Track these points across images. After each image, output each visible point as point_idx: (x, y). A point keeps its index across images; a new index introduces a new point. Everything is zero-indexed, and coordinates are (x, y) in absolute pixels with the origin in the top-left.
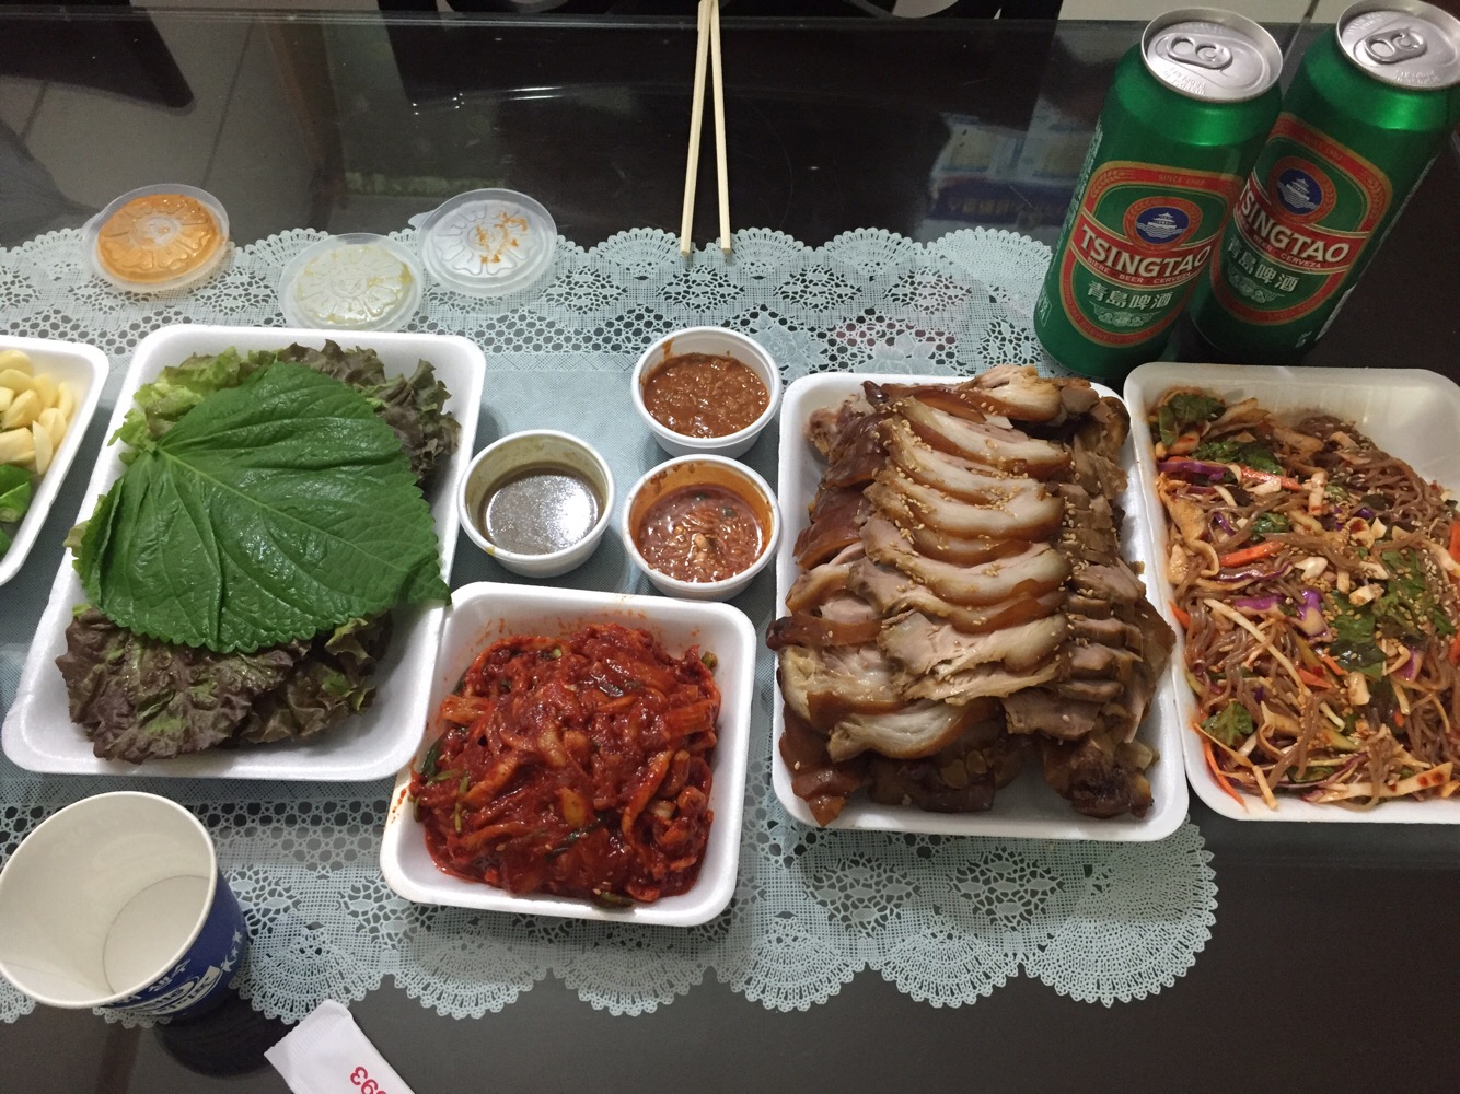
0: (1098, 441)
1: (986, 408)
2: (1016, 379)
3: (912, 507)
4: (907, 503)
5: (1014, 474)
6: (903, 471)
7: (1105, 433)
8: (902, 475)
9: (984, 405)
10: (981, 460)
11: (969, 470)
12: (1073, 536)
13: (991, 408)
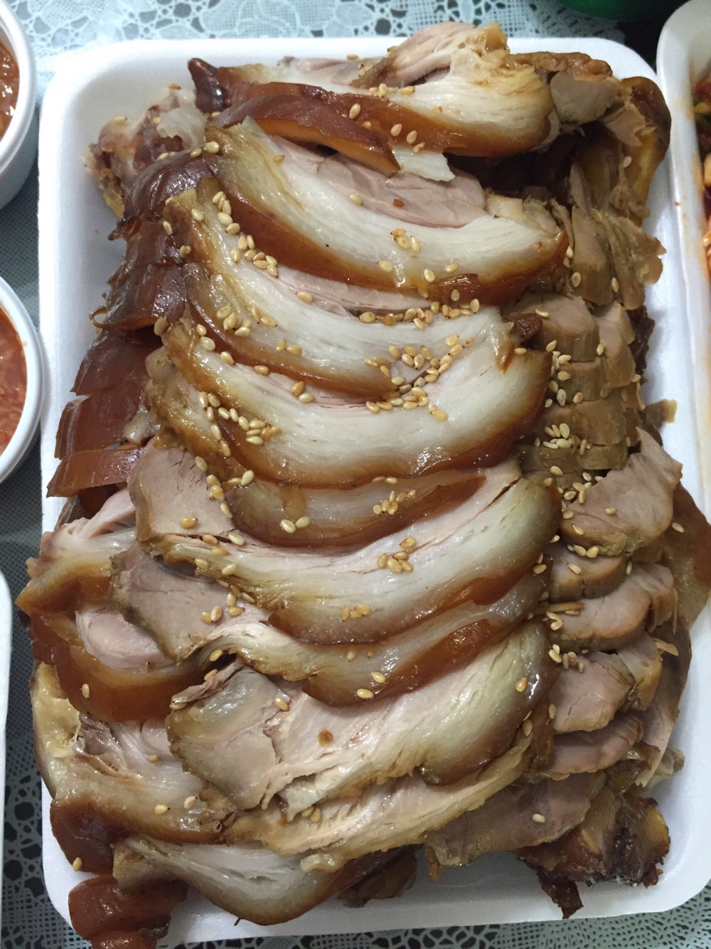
0: (614, 179)
1: (401, 138)
2: (463, 61)
3: (229, 428)
4: (217, 419)
5: (452, 305)
6: (210, 334)
7: (628, 161)
8: (208, 343)
9: (396, 129)
10: (383, 283)
11: (357, 313)
12: (564, 429)
13: (411, 137)
